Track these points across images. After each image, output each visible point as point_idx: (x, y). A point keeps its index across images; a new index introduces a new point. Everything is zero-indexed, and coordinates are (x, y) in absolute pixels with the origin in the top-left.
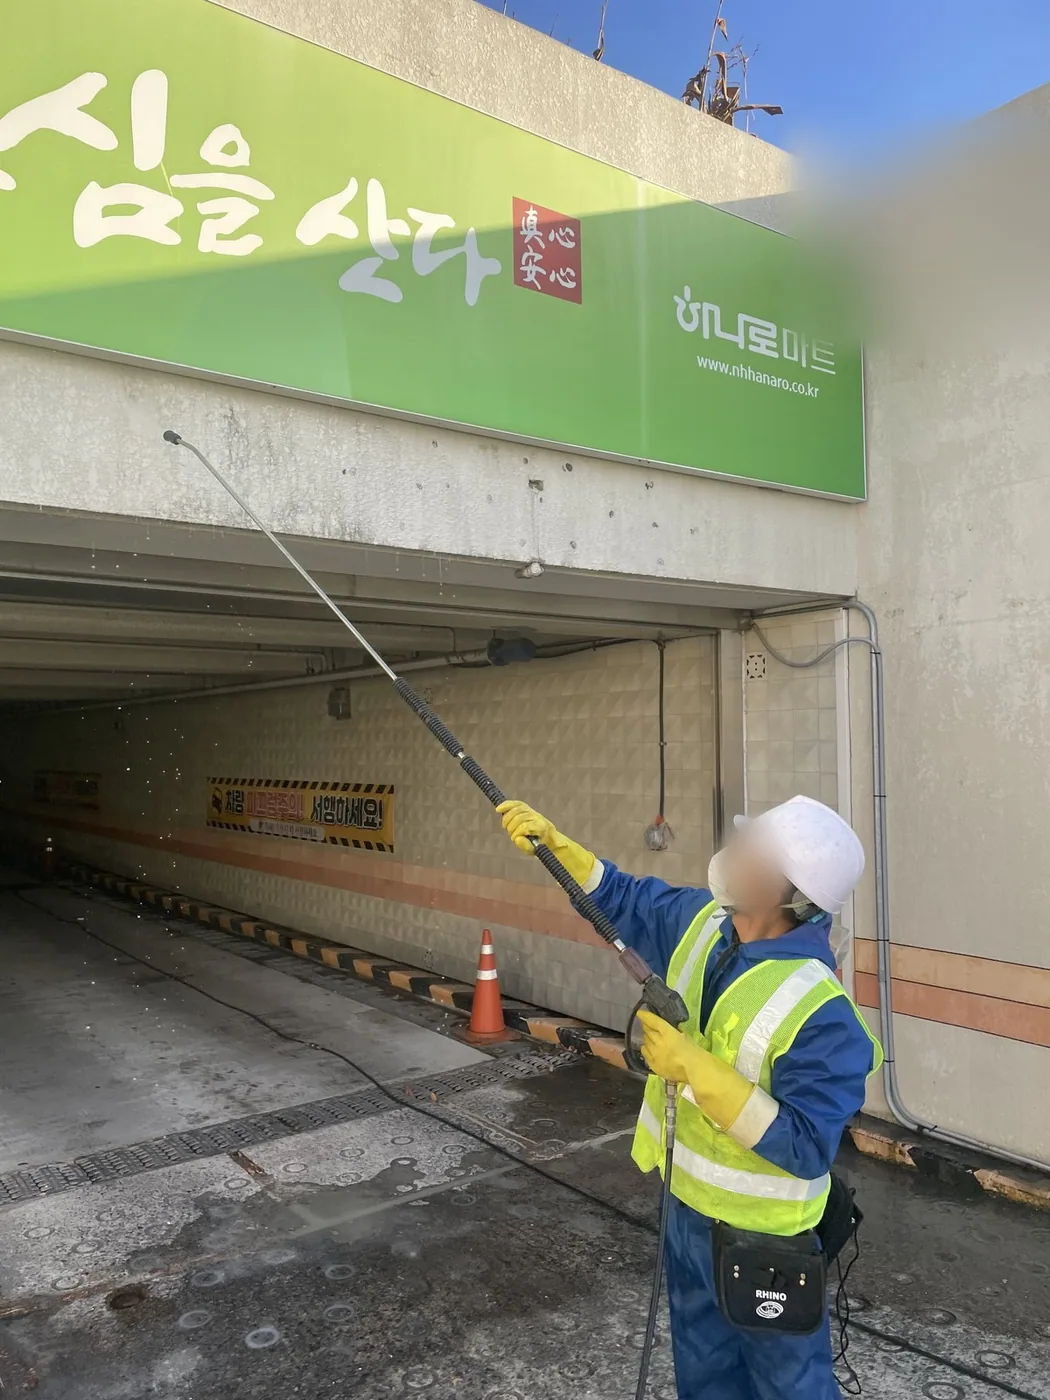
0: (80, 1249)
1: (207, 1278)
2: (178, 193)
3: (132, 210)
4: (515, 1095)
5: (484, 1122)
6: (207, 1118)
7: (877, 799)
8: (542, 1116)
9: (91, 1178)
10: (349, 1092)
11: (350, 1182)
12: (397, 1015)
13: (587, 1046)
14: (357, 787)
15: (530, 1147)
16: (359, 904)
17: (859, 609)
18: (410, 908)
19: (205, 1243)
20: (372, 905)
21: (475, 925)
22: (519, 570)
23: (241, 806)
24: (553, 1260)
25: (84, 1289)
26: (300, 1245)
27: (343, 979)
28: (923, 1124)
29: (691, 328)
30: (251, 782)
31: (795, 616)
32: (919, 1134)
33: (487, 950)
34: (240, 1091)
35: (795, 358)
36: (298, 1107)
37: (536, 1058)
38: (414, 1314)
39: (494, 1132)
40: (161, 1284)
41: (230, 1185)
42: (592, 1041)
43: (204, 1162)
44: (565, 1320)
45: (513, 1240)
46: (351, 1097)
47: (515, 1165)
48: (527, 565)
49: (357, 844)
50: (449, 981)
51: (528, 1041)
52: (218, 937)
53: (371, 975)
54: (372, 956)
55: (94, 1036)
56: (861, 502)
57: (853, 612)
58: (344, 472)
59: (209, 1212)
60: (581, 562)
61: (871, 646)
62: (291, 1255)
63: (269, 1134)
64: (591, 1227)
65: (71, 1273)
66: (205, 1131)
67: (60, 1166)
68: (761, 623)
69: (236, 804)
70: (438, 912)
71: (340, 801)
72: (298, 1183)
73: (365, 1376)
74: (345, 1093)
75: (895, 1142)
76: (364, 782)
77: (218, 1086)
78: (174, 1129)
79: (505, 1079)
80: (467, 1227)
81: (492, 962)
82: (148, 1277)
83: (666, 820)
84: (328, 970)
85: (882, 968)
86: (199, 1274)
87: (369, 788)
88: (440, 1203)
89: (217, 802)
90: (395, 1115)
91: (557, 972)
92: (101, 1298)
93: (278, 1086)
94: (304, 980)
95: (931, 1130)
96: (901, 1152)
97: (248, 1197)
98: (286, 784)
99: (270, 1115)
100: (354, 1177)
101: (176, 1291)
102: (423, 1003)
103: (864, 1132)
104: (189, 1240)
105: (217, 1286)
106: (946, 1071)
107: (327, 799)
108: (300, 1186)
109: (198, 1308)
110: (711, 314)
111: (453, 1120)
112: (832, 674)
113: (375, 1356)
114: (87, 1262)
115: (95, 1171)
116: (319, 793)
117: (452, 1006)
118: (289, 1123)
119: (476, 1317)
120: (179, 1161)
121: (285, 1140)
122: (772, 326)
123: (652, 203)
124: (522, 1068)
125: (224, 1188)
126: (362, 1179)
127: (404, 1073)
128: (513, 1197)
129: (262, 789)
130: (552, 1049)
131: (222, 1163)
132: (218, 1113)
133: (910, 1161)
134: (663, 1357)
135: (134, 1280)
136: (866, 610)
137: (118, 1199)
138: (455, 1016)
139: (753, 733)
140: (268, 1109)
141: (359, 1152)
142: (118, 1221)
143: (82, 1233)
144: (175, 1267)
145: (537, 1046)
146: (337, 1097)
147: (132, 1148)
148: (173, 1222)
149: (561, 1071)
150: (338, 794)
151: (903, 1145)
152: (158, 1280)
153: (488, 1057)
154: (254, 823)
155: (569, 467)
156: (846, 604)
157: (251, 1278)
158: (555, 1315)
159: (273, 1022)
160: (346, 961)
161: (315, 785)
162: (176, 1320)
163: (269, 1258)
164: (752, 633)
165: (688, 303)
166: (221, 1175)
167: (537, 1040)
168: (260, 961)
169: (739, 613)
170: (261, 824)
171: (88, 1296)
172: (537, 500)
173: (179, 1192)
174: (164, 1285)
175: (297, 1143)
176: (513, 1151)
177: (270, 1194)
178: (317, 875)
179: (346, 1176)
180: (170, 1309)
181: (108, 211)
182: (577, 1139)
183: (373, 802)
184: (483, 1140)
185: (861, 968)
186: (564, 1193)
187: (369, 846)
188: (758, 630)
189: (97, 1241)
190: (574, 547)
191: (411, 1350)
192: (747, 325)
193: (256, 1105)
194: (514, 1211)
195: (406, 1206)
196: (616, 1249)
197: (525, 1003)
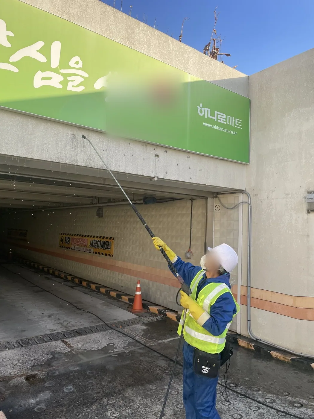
0: (18, 364)
1: (54, 373)
2: (62, 74)
3: (49, 78)
4: (144, 327)
5: (135, 334)
6: (55, 330)
7: (249, 247)
8: (151, 333)
9: (21, 346)
10: (97, 325)
11: (95, 349)
12: (112, 304)
13: (166, 315)
14: (104, 237)
15: (147, 341)
16: (102, 271)
17: (246, 194)
18: (117, 273)
19: (53, 364)
20: (106, 272)
21: (136, 279)
22: (151, 179)
23: (69, 242)
24: (151, 371)
25: (19, 375)
26: (80, 365)
27: (96, 293)
28: (257, 338)
29: (202, 115)
30: (73, 235)
31: (228, 195)
32: (256, 341)
33: (139, 286)
34: (65, 324)
35: (231, 124)
36: (82, 328)
37: (151, 317)
38: (111, 384)
39: (137, 337)
40: (41, 374)
41: (61, 349)
42: (167, 313)
43: (54, 342)
44: (153, 387)
45: (140, 366)
46: (97, 326)
47: (143, 346)
48: (153, 178)
49: (103, 254)
50: (127, 295)
51: (148, 312)
52: (60, 280)
53: (105, 292)
54: (105, 287)
55: (23, 307)
56: (247, 164)
57: (244, 194)
58: (104, 151)
59: (55, 356)
60: (169, 177)
61: (249, 204)
62: (78, 368)
63: (73, 335)
64: (162, 363)
65: (15, 371)
66: (55, 334)
67: (12, 342)
68: (220, 196)
69: (68, 241)
70: (125, 275)
71: (99, 241)
72: (81, 349)
73: (97, 400)
74: (95, 325)
75: (249, 343)
76: (106, 236)
77: (59, 322)
78: (46, 333)
79: (142, 323)
80: (128, 362)
81: (140, 289)
82: (37, 372)
83: (191, 250)
84: (92, 291)
85: (248, 294)
86: (52, 372)
87: (107, 238)
88: (121, 356)
89: (62, 240)
90: (110, 332)
91: (159, 293)
92: (23, 378)
93: (76, 323)
94: (85, 293)
95: (259, 340)
96: (251, 346)
97: (66, 352)
98: (83, 236)
99: (73, 330)
100: (97, 348)
101: (45, 376)
102: (119, 301)
103: (241, 340)
104: (49, 363)
105: (56, 375)
106: (264, 324)
107: (94, 241)
108: (81, 350)
109: (51, 381)
110: (208, 111)
111: (126, 334)
112: (238, 211)
113: (100, 395)
114: (20, 368)
115: (22, 344)
116: (93, 239)
117: (128, 302)
118: (79, 332)
119: (129, 385)
120: (46, 342)
121: (77, 337)
122: (225, 115)
123: (192, 81)
124: (147, 320)
125: (59, 350)
126: (99, 348)
127: (112, 320)
128: (141, 354)
129: (76, 237)
130: (156, 315)
131: (59, 343)
132: (58, 329)
133: (253, 349)
134: (179, 397)
135: (33, 373)
136: (248, 194)
137: (28, 352)
138: (128, 305)
139: (216, 227)
140: (73, 328)
141: (99, 341)
142: (29, 357)
143: (18, 360)
144: (44, 370)
145: (152, 314)
146: (94, 326)
147: (33, 338)
148: (44, 358)
149: (158, 321)
150: (98, 239)
151: (251, 344)
152: (40, 373)
153: (137, 317)
154: (73, 247)
155: (166, 152)
156: (243, 192)
157: (66, 374)
158: (151, 386)
159: (75, 305)
160: (98, 288)
161: (91, 236)
162: (45, 384)
163: (71, 368)
164: (217, 199)
165: (201, 108)
166: (59, 346)
167: (151, 312)
168: (72, 287)
169: (213, 193)
170: (75, 247)
171: (20, 377)
172: (157, 160)
173: (46, 350)
174: (41, 375)
175: (80, 338)
176: (143, 342)
177: (72, 352)
178: (90, 262)
179: (94, 347)
180: (43, 381)
181: (43, 79)
182: (161, 340)
183: (108, 242)
184: (134, 339)
185: (243, 294)
186: (156, 354)
187: (106, 255)
188: (219, 198)
189: (23, 363)
190: (167, 173)
191: (110, 393)
192: (217, 114)
193: (70, 328)
194: (141, 358)
195: (111, 356)
196: (169, 369)
197: (148, 301)
